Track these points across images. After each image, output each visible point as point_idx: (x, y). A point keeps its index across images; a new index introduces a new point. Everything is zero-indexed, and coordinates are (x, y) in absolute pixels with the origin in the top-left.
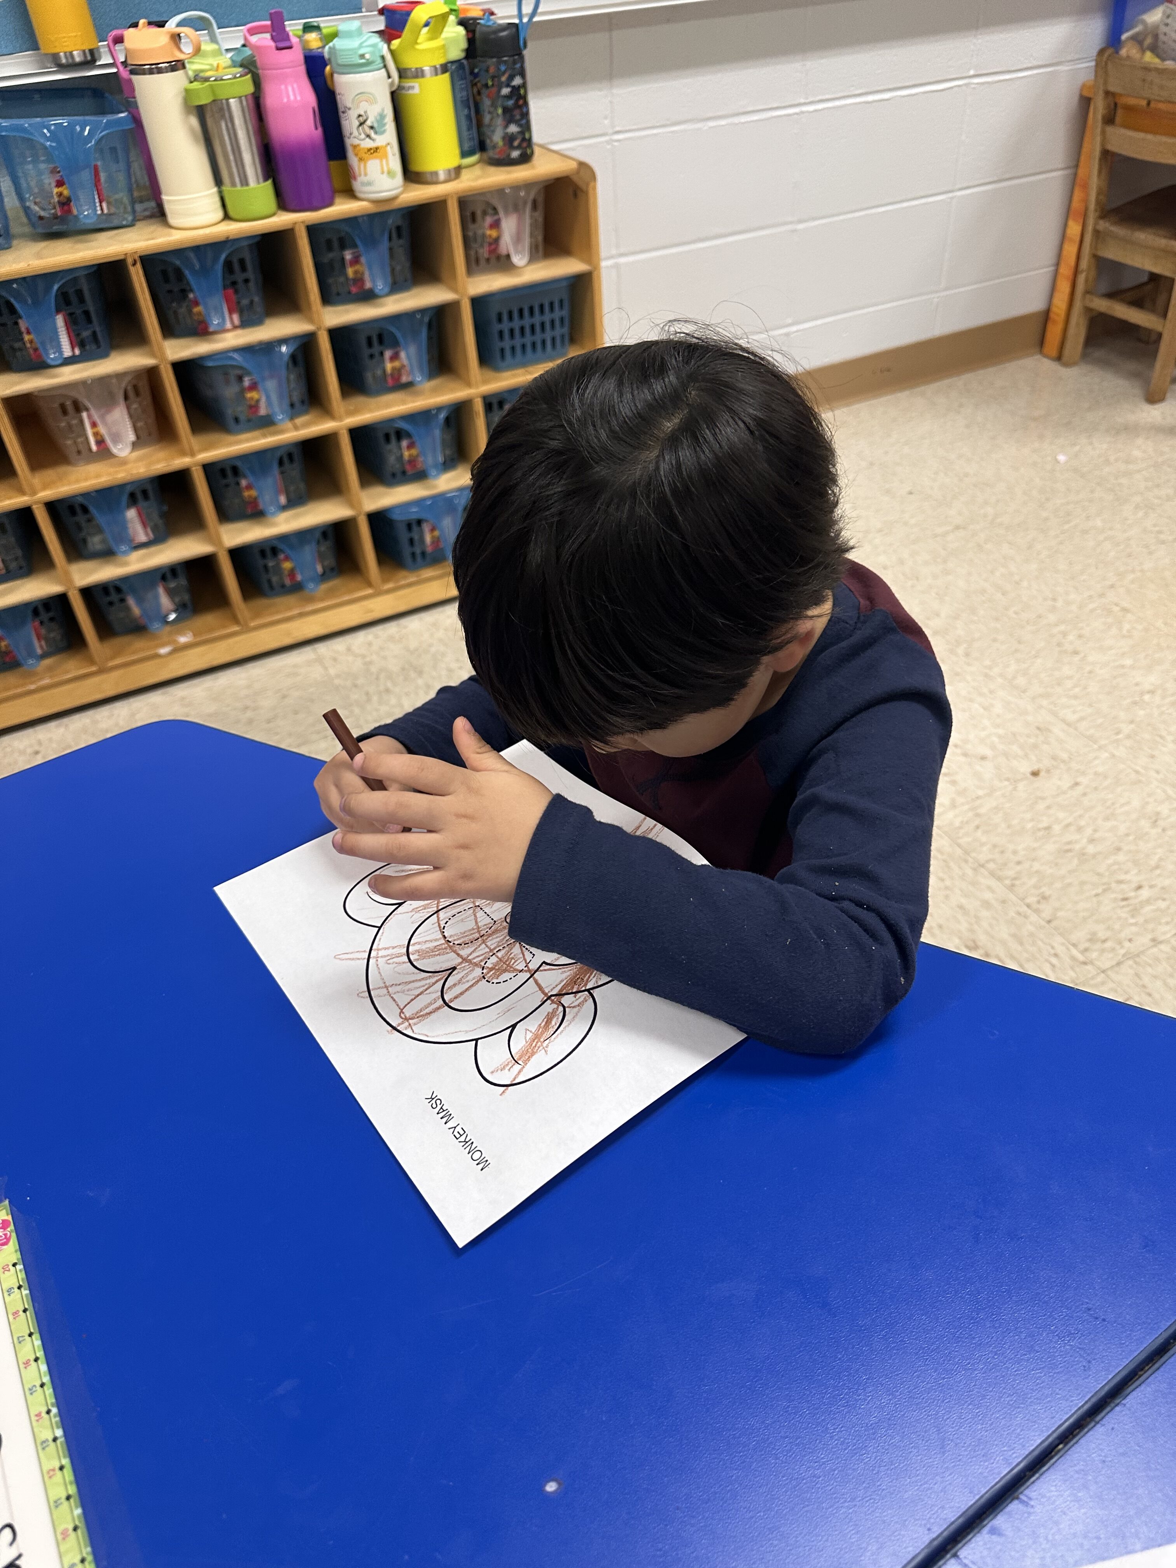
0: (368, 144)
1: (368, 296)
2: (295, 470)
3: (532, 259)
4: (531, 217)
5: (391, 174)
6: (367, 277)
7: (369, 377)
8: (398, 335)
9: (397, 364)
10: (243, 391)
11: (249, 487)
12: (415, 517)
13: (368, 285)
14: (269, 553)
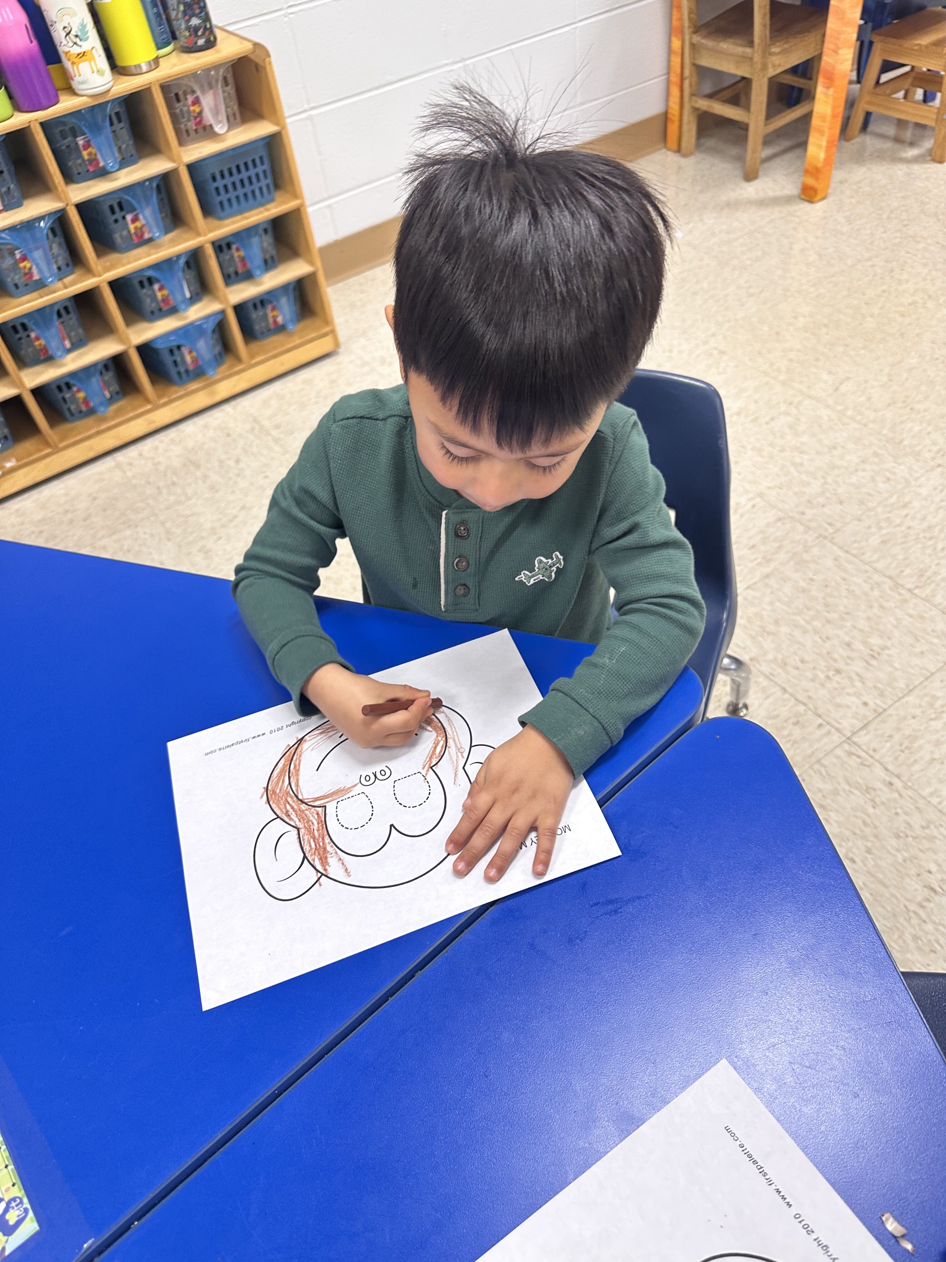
0: (76, 50)
1: (102, 173)
2: (73, 319)
3: (230, 128)
4: (224, 92)
5: (100, 72)
6: (99, 157)
7: (117, 237)
8: (134, 202)
9: (138, 224)
10: (17, 262)
11: (37, 338)
12: (175, 344)
13: (102, 164)
14: (64, 388)
